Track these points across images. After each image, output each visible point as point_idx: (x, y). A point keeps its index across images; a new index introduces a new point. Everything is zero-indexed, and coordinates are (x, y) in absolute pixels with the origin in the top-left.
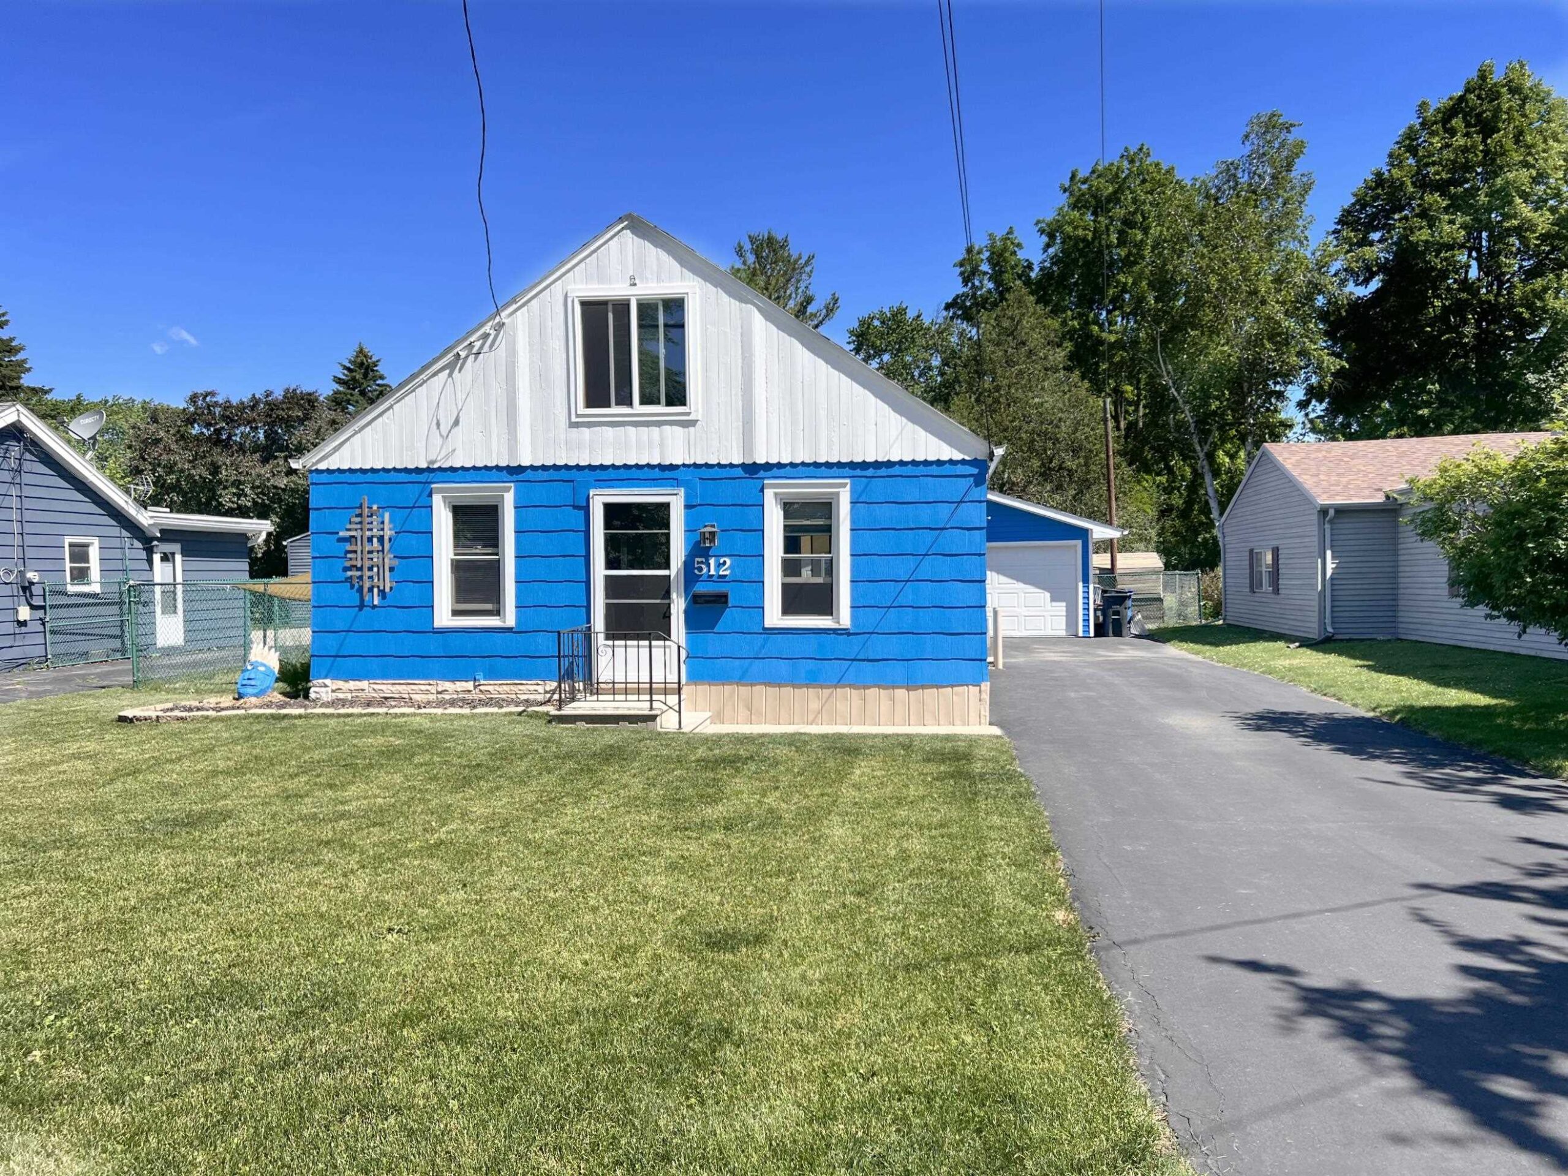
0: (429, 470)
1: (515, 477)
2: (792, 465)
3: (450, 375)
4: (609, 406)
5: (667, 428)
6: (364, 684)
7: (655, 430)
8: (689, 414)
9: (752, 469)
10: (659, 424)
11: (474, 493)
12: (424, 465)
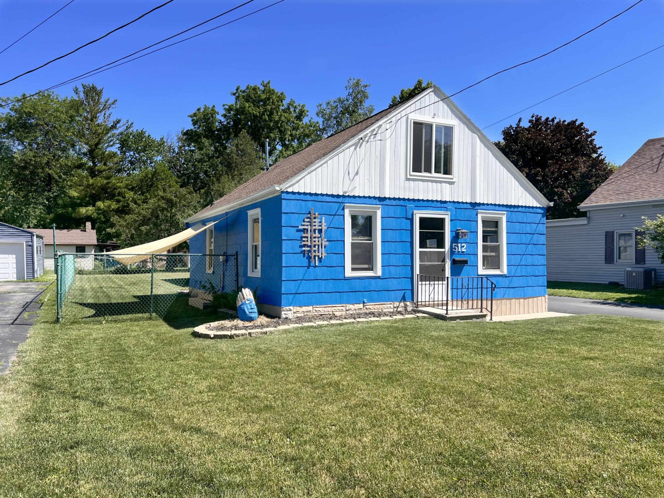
0: (343, 196)
1: (381, 203)
4: (421, 172)
5: (444, 184)
6: (310, 308)
7: (439, 184)
8: (452, 179)
9: (474, 205)
10: (441, 182)
11: (361, 209)
12: (341, 194)
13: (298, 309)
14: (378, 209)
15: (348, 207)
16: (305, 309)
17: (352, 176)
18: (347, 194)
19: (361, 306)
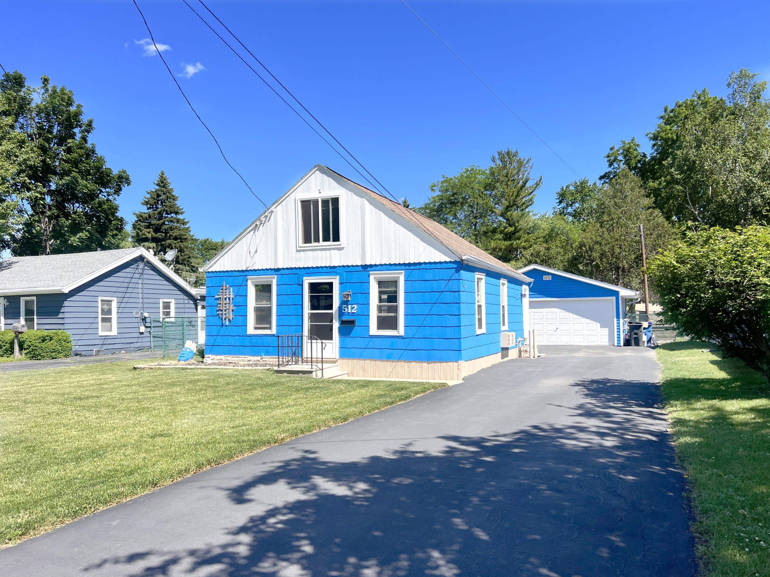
0: (246, 271)
1: (277, 273)
2: (381, 265)
3: (254, 233)
4: (311, 243)
5: (332, 251)
6: (222, 357)
7: (328, 252)
8: (340, 245)
9: (365, 267)
10: (329, 249)
11: (263, 279)
12: (244, 269)
13: (214, 357)
14: (274, 278)
15: (250, 279)
16: (219, 357)
17: (252, 255)
18: (249, 269)
19: (259, 358)
